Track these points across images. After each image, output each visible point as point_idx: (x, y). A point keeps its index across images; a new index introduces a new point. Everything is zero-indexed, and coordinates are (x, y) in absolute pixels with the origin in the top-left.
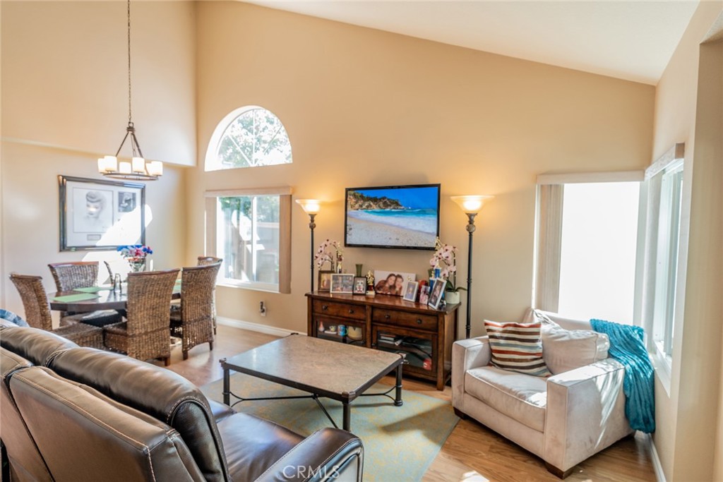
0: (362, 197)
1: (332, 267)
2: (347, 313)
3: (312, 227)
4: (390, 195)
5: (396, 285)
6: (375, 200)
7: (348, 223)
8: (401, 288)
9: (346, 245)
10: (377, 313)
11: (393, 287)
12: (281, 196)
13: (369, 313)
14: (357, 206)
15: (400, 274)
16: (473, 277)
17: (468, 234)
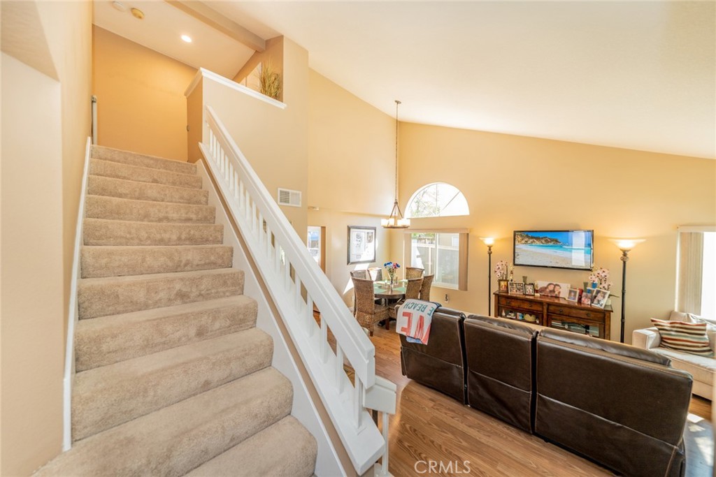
0: (527, 236)
1: (506, 278)
2: (526, 306)
3: (490, 254)
4: (549, 235)
5: (556, 290)
6: (538, 238)
7: (516, 251)
8: (559, 293)
9: (515, 265)
10: (552, 308)
11: (554, 291)
12: (460, 234)
13: (545, 307)
14: (523, 242)
15: (558, 283)
16: (626, 289)
17: (622, 262)
